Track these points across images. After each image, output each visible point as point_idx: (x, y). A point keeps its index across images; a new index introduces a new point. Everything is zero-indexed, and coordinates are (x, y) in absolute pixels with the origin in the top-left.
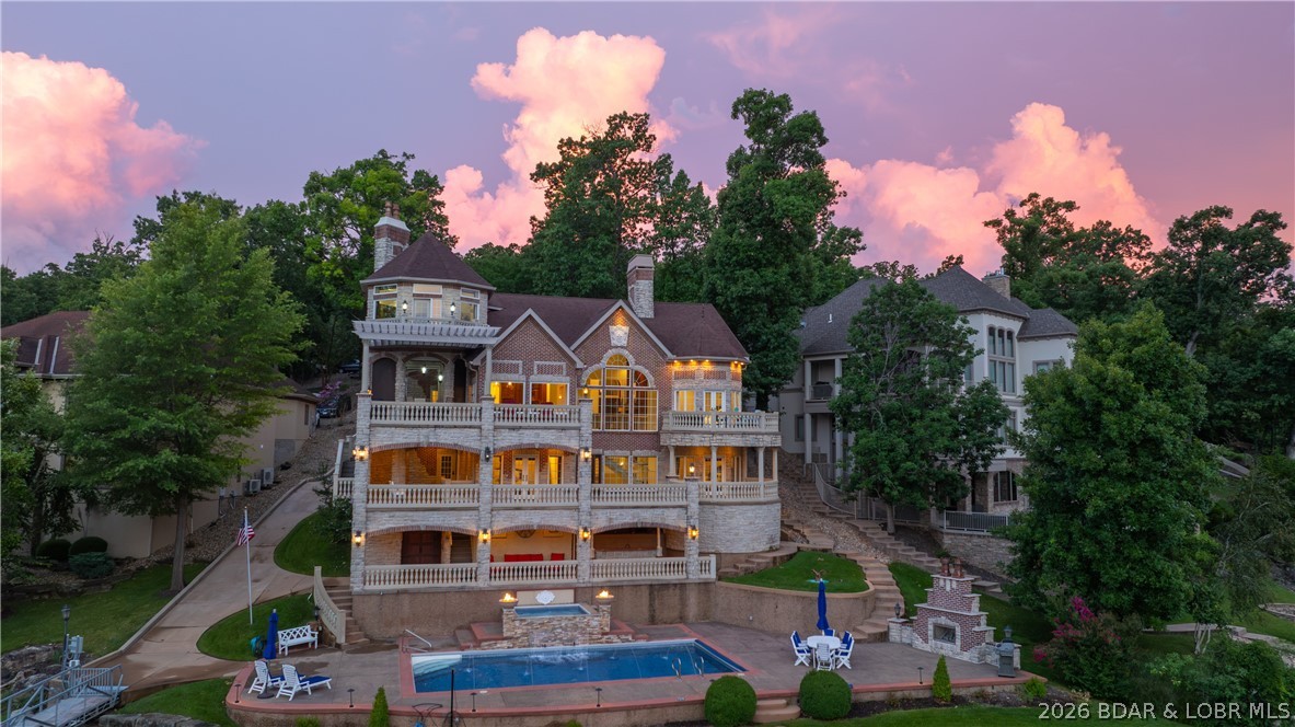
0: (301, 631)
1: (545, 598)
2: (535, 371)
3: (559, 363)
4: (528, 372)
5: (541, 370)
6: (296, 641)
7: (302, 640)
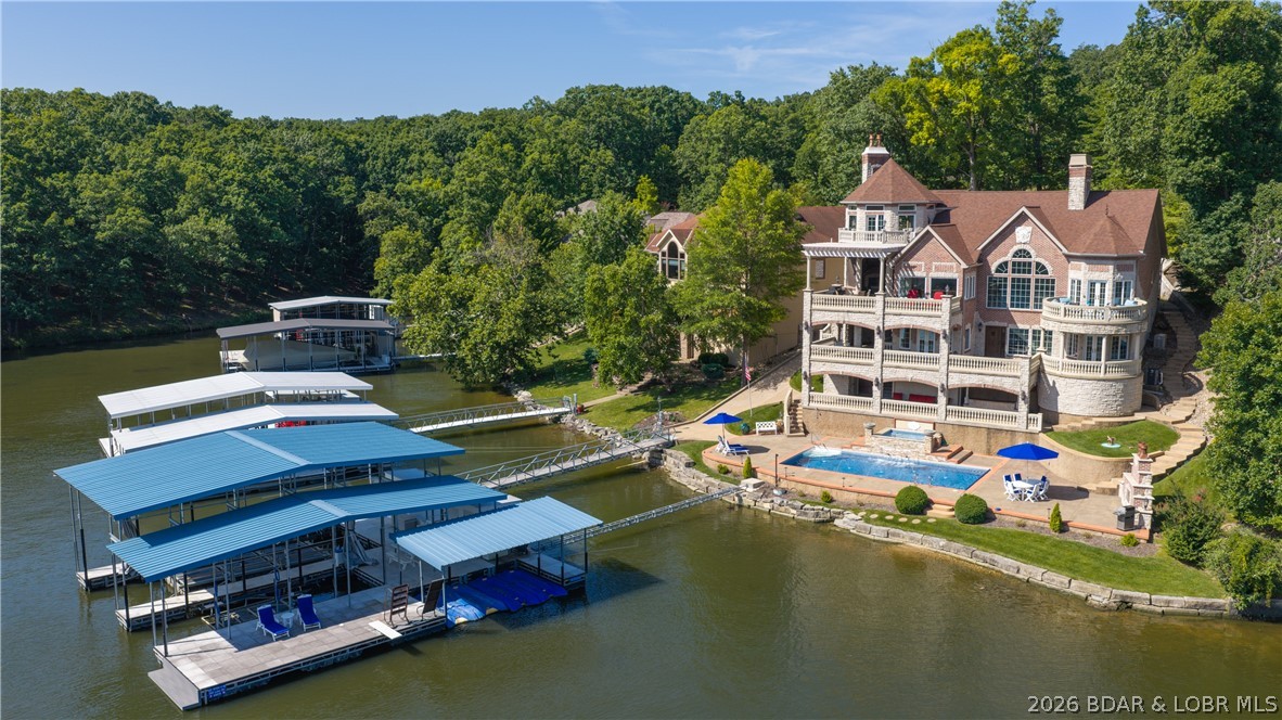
0: (769, 424)
1: (913, 426)
2: (933, 270)
4: (928, 269)
5: (937, 269)
6: (765, 429)
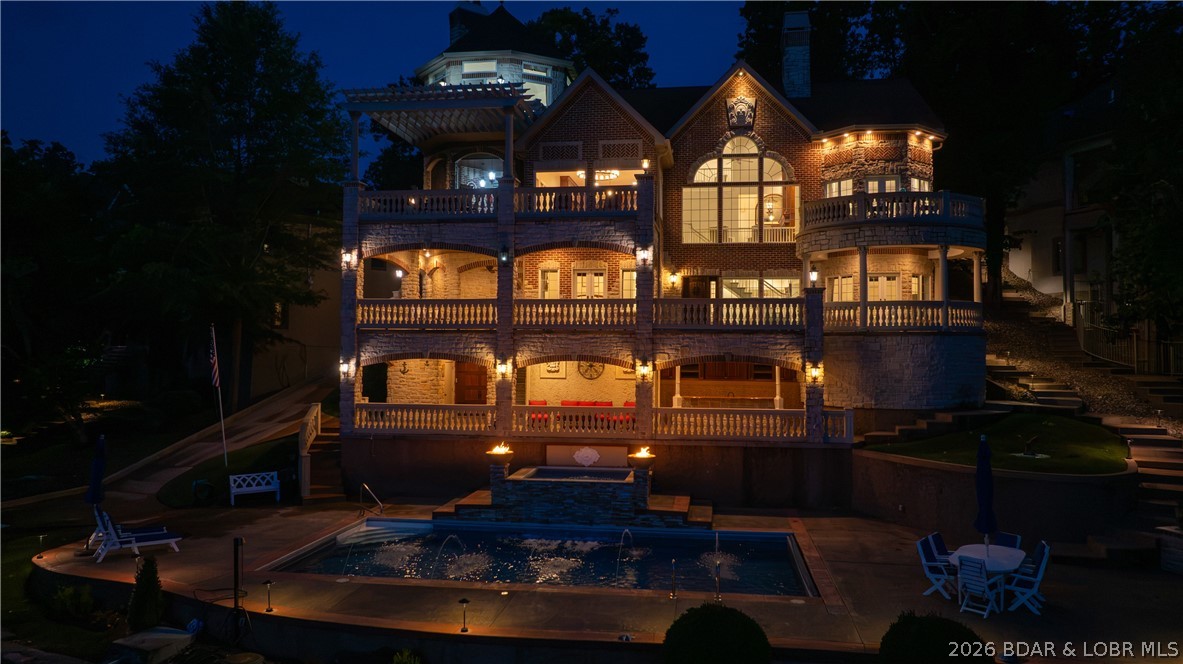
0: (263, 478)
1: (585, 458)
2: (601, 155)
3: (632, 142)
4: (590, 156)
5: (607, 153)
6: (254, 489)
7: (263, 488)
